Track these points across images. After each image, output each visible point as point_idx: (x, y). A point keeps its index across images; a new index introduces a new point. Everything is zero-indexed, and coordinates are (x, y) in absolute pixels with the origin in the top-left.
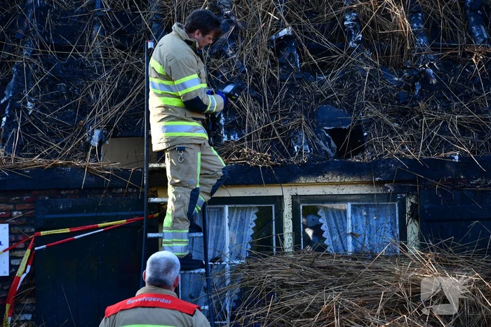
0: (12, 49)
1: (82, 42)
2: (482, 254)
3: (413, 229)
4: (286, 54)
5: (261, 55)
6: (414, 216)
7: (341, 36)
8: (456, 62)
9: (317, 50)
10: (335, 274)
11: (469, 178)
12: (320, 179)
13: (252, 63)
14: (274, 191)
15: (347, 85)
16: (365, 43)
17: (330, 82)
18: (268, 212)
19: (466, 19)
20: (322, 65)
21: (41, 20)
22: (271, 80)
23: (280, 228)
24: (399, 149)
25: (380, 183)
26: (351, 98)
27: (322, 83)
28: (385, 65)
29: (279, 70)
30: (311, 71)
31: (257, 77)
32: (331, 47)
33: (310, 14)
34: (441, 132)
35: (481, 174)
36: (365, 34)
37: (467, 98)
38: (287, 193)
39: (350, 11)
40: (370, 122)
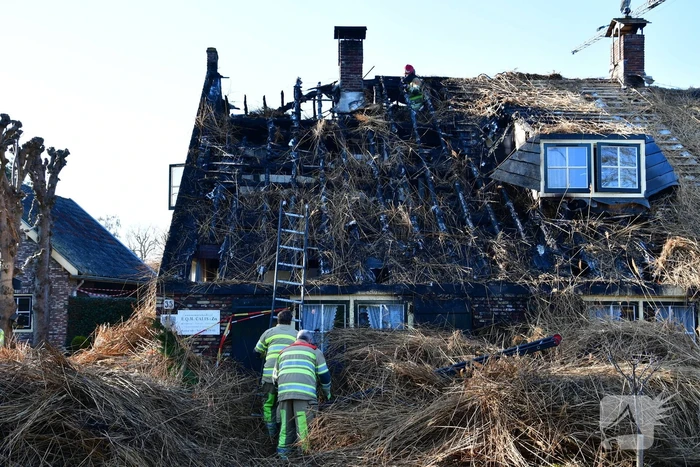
0: (225, 228)
1: (257, 225)
2: (442, 330)
3: (411, 317)
4: (352, 232)
5: (341, 233)
6: (411, 311)
7: (379, 225)
8: (431, 239)
9: (368, 232)
10: (373, 338)
11: (437, 294)
12: (368, 293)
13: (336, 236)
14: (345, 298)
15: (381, 248)
16: (390, 229)
17: (373, 247)
18: (342, 308)
19: (436, 220)
20: (370, 238)
21: (239, 215)
22: (345, 245)
23: (348, 316)
24: (404, 279)
25: (396, 295)
26: (383, 254)
27: (369, 247)
28: (399, 240)
29: (349, 240)
30: (364, 241)
31: (339, 243)
32: (374, 230)
33: (365, 215)
34: (425, 272)
35: (443, 293)
36: (390, 224)
37: (436, 256)
38: (352, 299)
39: (383, 214)
40: (391, 266)
